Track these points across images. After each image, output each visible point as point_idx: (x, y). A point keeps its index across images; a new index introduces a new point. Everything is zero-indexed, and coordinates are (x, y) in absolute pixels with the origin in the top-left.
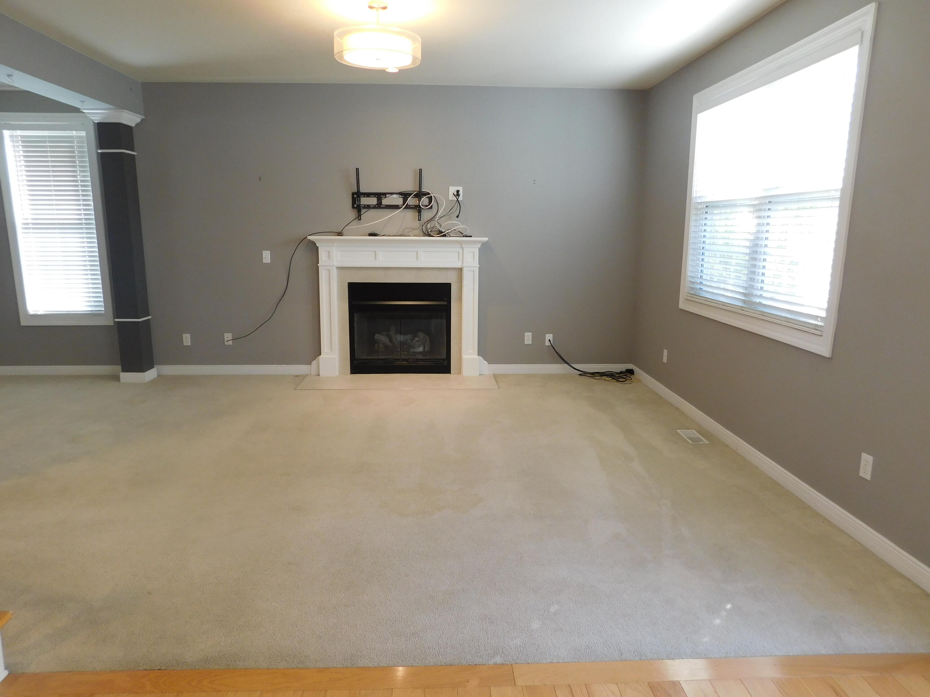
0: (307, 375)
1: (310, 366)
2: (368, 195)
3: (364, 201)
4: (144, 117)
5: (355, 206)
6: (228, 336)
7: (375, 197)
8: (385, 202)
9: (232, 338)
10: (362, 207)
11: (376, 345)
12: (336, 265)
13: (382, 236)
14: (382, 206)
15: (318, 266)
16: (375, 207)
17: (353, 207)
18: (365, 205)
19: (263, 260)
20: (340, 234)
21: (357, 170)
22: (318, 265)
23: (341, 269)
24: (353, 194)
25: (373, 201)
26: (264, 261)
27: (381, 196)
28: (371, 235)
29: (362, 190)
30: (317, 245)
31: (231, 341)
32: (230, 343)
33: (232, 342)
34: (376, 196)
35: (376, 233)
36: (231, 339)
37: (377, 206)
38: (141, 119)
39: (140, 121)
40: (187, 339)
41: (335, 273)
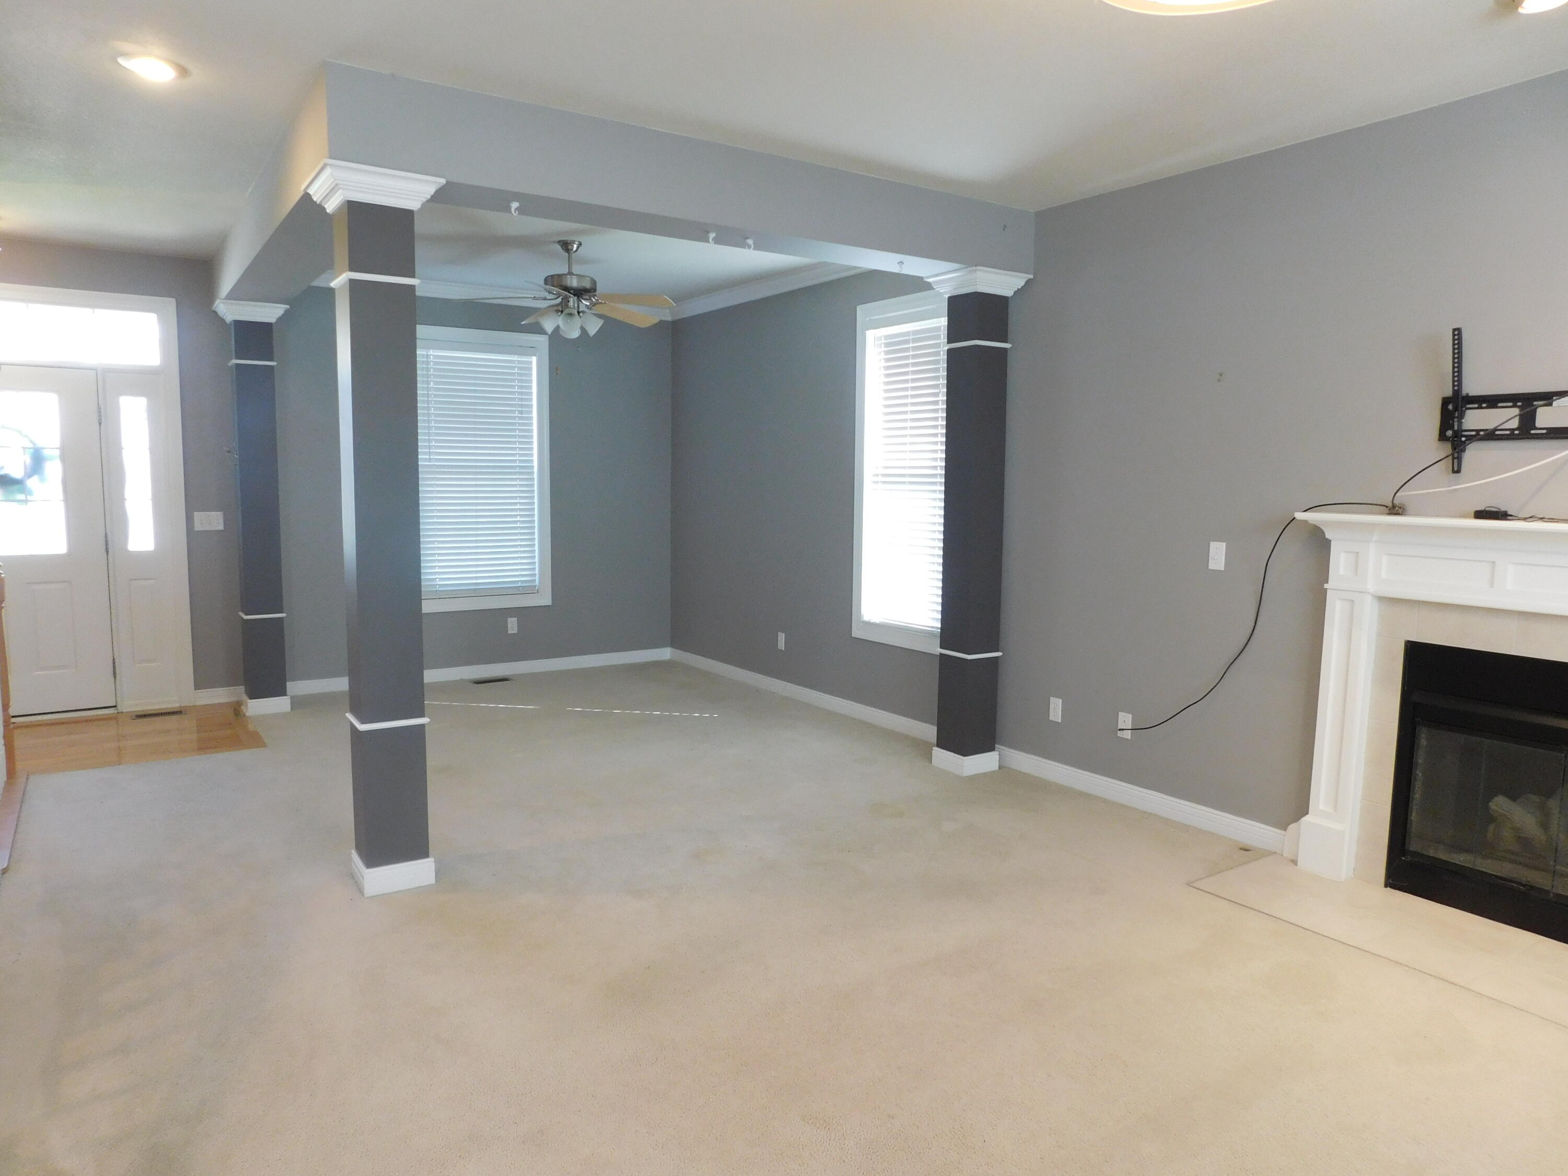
0: (1275, 853)
1: (1283, 832)
2: (1492, 401)
3: (1475, 419)
4: (1031, 277)
5: (1449, 433)
6: (1125, 720)
7: (1514, 406)
8: (1545, 417)
9: (1132, 727)
10: (1465, 436)
11: (1492, 827)
12: (1371, 591)
13: (1525, 519)
14: (1533, 432)
15: (1326, 589)
16: (1511, 436)
17: (1442, 437)
18: (1478, 431)
19: (1210, 565)
20: (1395, 510)
21: (1457, 334)
22: (1326, 586)
23: (1389, 601)
24: (1445, 402)
25: (1508, 418)
26: (1212, 566)
27: (1535, 403)
28: (1481, 515)
29: (1472, 387)
30: (1327, 536)
31: (1130, 731)
32: (1127, 735)
33: (1131, 733)
34: (1519, 404)
35: (1503, 509)
36: (1130, 728)
37: (1517, 432)
38: (1025, 280)
39: (1023, 283)
40: (1056, 709)
41: (1369, 613)
